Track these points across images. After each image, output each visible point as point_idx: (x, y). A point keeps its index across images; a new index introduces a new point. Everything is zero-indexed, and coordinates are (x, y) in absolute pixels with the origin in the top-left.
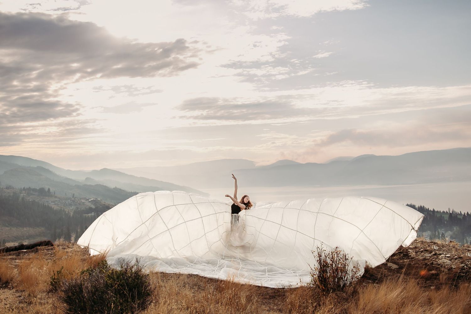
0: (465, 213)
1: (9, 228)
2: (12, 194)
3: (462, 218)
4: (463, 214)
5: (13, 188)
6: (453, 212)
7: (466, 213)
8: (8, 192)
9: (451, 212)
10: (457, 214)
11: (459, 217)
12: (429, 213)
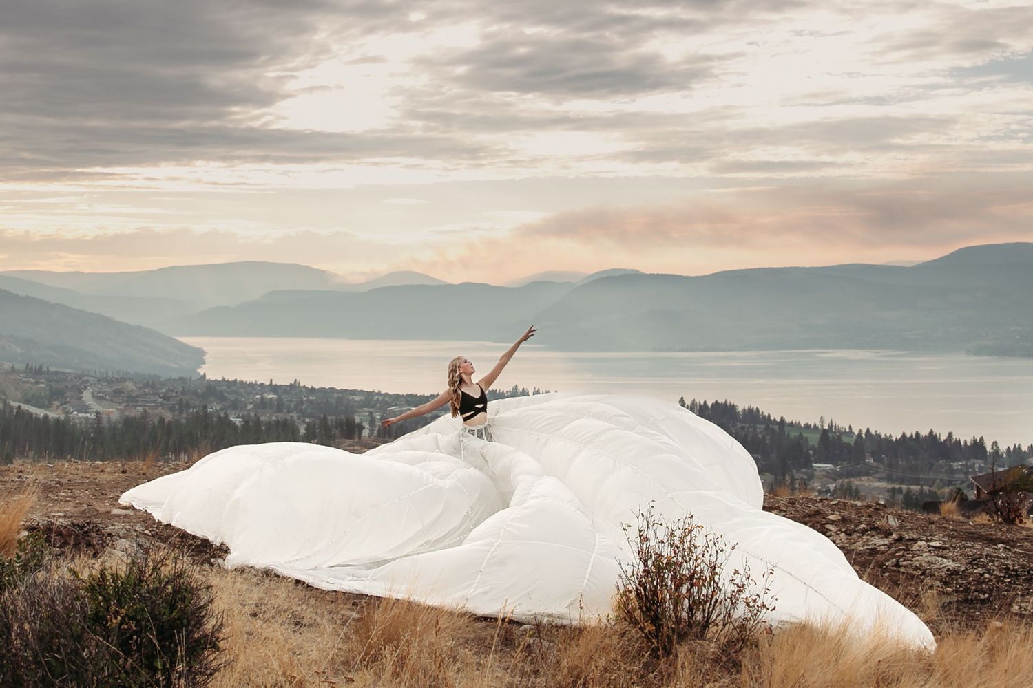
0: (860, 431)
3: (852, 443)
4: (856, 433)
6: (831, 427)
7: (864, 431)
9: (826, 427)
10: (841, 433)
11: (845, 439)
12: (771, 426)
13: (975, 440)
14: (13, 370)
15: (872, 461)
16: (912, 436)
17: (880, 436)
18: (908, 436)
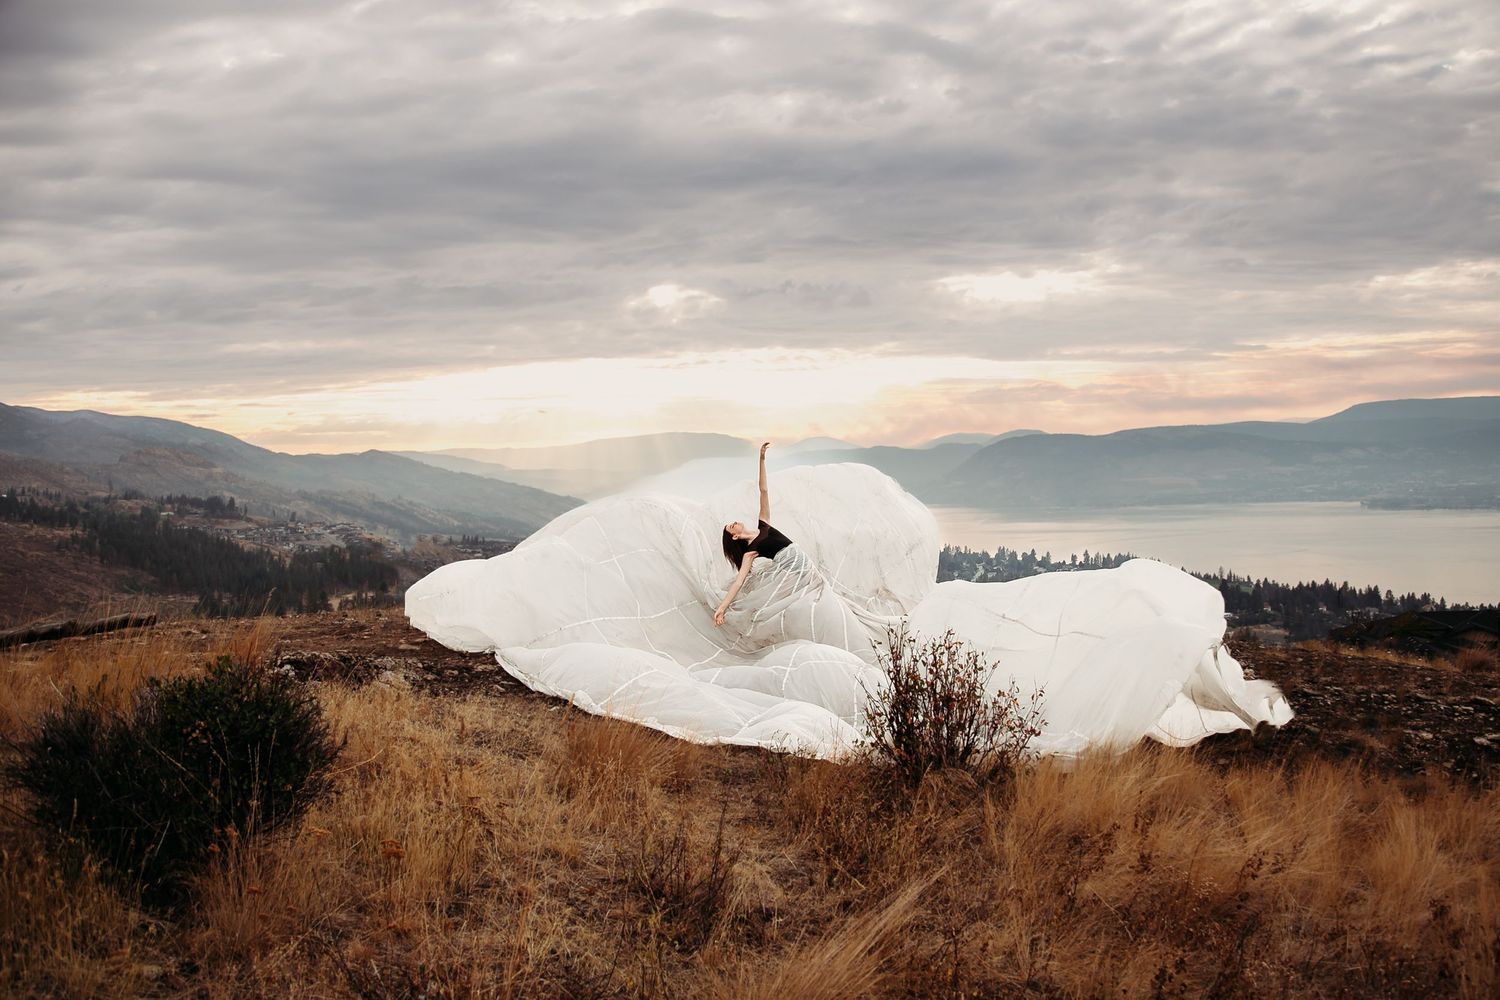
0: (1258, 581)
1: (132, 596)
2: (139, 512)
3: (1250, 593)
4: (1255, 583)
5: (142, 497)
6: (1230, 577)
7: (1262, 581)
8: (130, 508)
9: (1225, 577)
10: (1241, 583)
11: (1243, 589)
13: (1370, 589)
14: (451, 542)
15: (1270, 610)
16: (1308, 585)
17: (1277, 585)
18: (1305, 585)
